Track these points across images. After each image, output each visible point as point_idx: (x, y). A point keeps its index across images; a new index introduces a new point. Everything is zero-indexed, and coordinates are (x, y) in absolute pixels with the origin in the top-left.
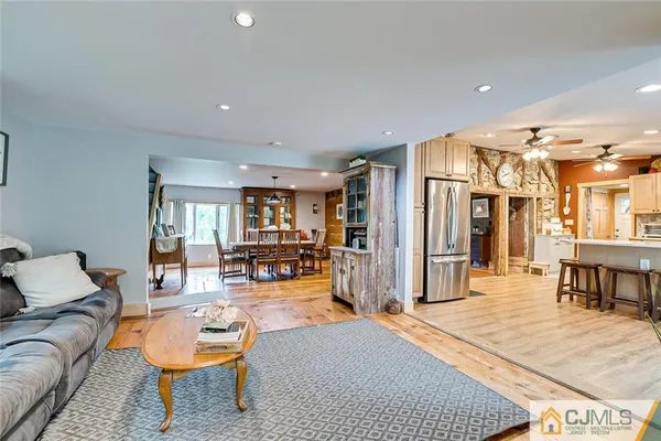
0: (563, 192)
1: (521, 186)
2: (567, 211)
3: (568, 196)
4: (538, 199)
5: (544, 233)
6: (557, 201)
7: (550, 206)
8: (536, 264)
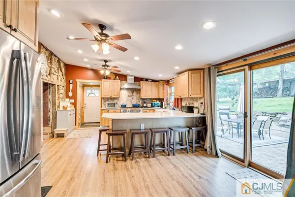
0: (68, 83)
1: (49, 74)
2: (70, 94)
3: (71, 86)
4: (58, 85)
5: (61, 108)
6: (65, 88)
7: (62, 91)
8: (58, 130)
